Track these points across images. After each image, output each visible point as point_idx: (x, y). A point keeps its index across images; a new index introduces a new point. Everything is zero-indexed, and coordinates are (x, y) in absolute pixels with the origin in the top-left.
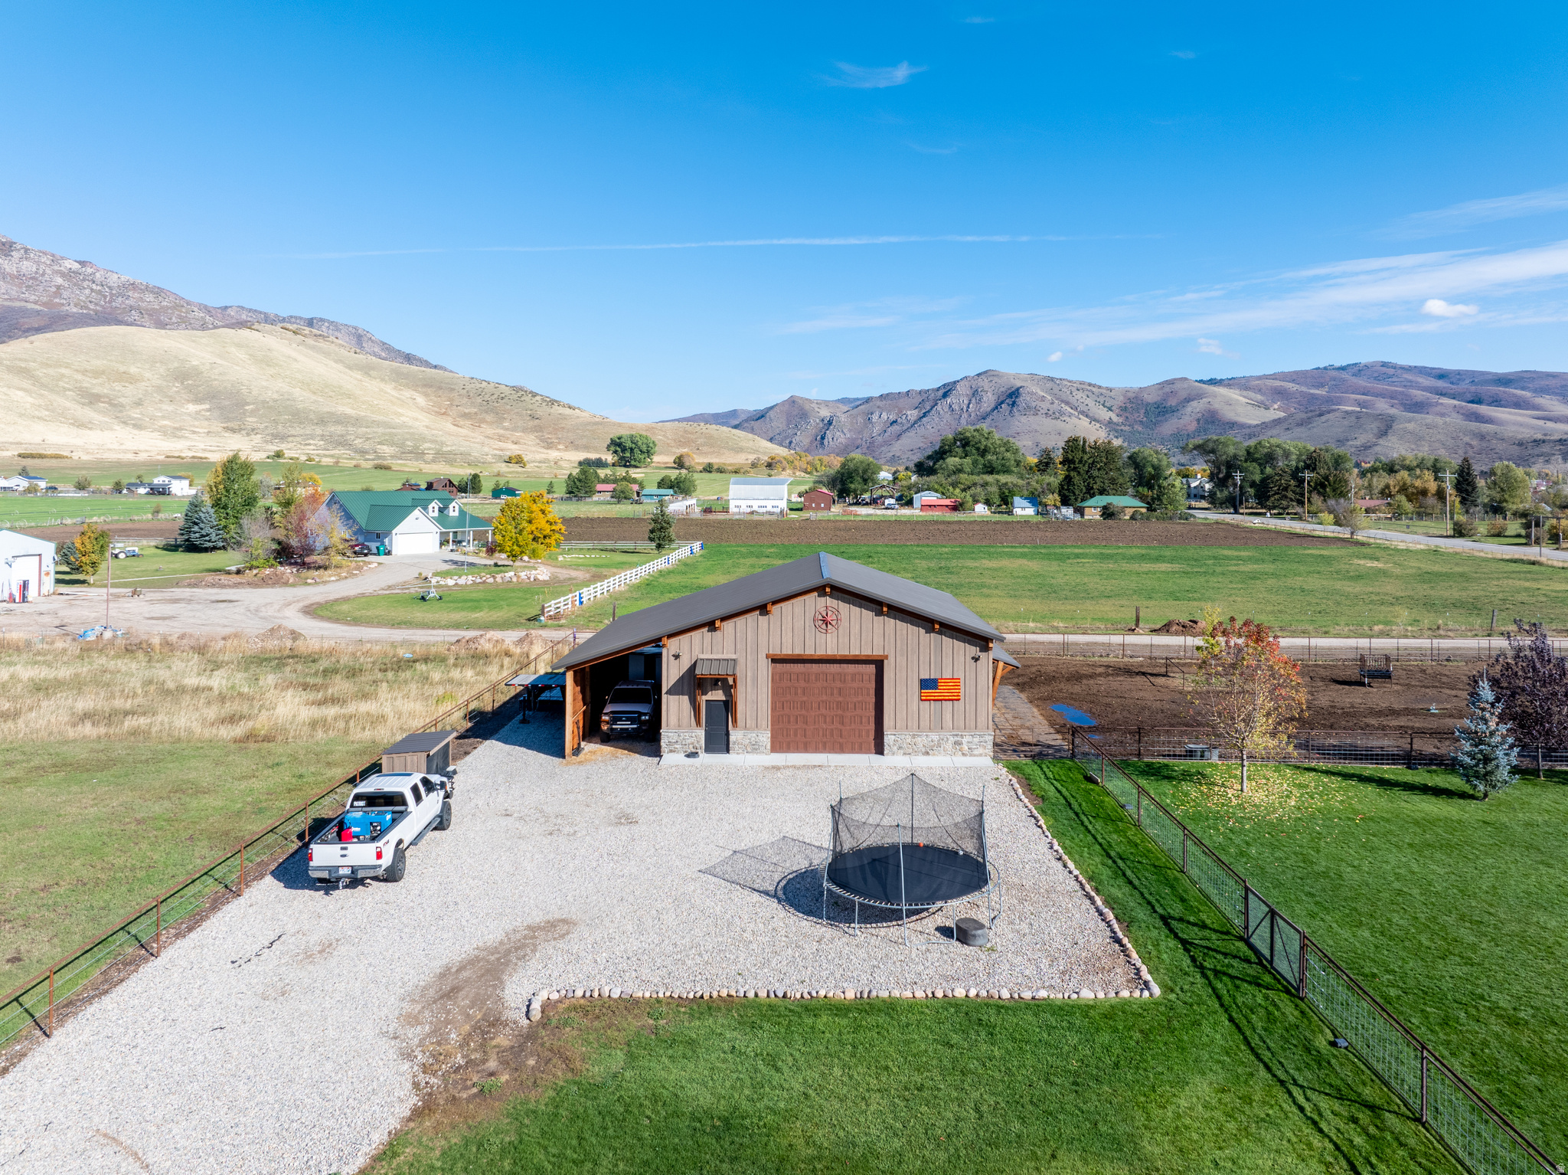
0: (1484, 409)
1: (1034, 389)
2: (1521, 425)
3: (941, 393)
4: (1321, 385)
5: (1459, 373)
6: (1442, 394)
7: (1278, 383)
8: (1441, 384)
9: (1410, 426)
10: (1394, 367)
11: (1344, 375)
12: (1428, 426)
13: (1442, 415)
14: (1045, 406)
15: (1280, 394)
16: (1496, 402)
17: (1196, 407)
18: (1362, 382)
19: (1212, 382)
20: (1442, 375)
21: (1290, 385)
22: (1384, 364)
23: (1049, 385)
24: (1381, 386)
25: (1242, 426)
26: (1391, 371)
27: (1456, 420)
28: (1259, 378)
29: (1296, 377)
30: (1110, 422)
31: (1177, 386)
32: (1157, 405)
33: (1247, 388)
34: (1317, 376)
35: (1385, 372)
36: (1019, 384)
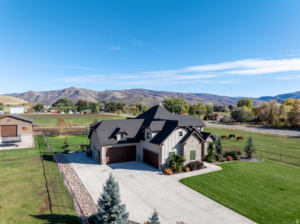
0: (156, 97)
1: (81, 91)
2: (161, 99)
3: (62, 91)
4: (132, 92)
5: (153, 91)
6: (150, 94)
7: (125, 92)
8: (150, 93)
9: (145, 99)
10: (143, 89)
11: (136, 91)
12: (147, 99)
13: (150, 98)
14: (84, 94)
15: (125, 93)
16: (158, 96)
17: (111, 95)
18: (138, 92)
19: (114, 91)
20: (150, 91)
21: (127, 92)
22: (142, 89)
23: (84, 90)
24: (141, 93)
25: (119, 99)
26: (143, 90)
27: (152, 98)
28: (122, 90)
29: (128, 91)
30: (96, 98)
31: (108, 91)
32: (104, 95)
33: (120, 92)
34: (132, 91)
35: (142, 90)
36: (78, 90)
